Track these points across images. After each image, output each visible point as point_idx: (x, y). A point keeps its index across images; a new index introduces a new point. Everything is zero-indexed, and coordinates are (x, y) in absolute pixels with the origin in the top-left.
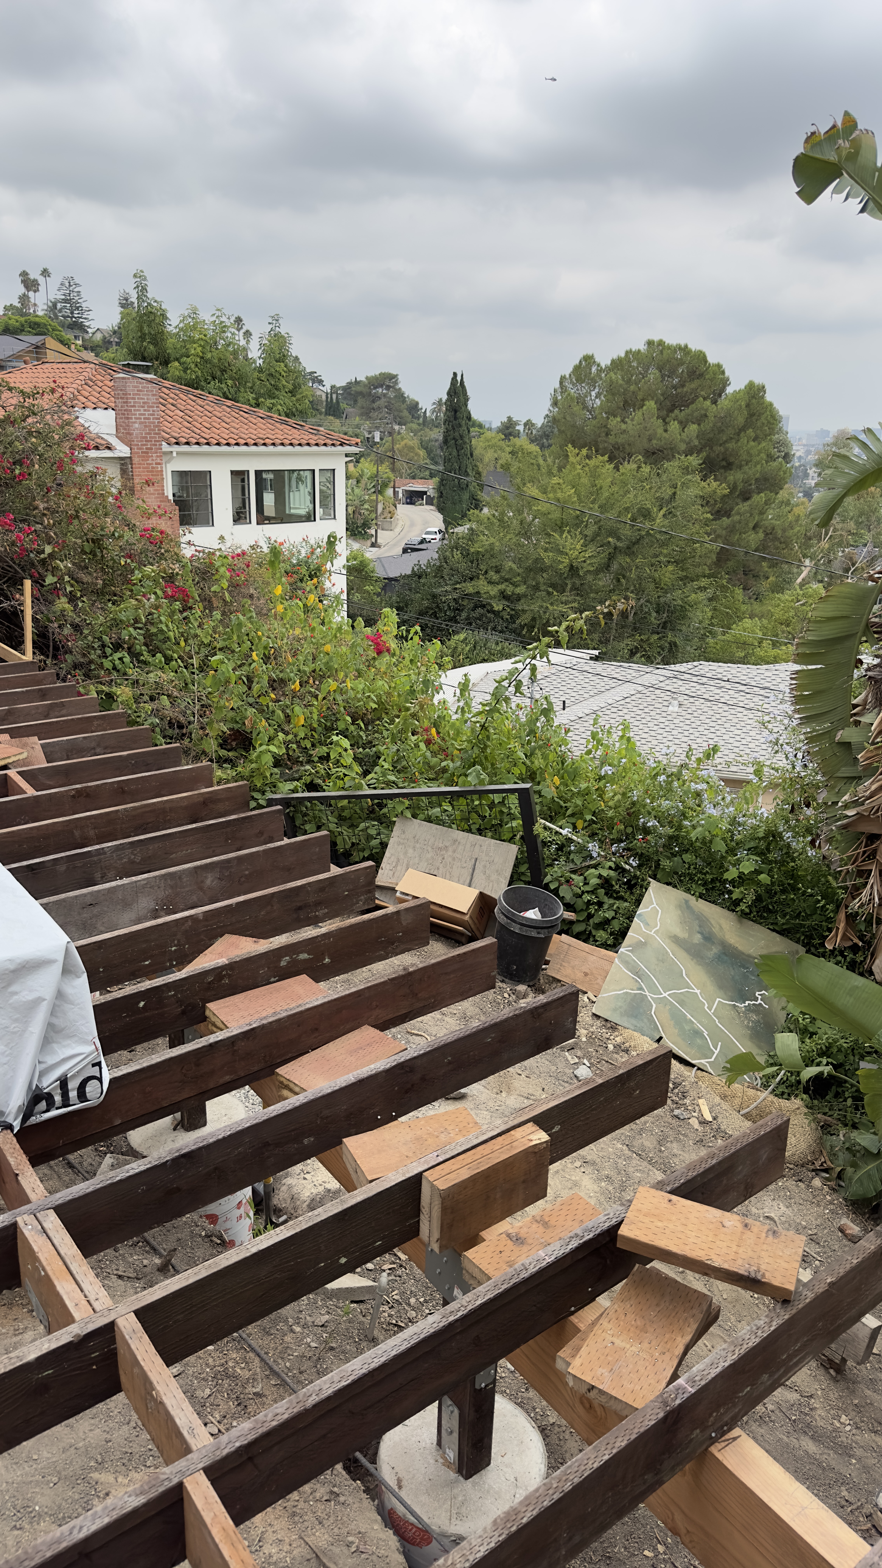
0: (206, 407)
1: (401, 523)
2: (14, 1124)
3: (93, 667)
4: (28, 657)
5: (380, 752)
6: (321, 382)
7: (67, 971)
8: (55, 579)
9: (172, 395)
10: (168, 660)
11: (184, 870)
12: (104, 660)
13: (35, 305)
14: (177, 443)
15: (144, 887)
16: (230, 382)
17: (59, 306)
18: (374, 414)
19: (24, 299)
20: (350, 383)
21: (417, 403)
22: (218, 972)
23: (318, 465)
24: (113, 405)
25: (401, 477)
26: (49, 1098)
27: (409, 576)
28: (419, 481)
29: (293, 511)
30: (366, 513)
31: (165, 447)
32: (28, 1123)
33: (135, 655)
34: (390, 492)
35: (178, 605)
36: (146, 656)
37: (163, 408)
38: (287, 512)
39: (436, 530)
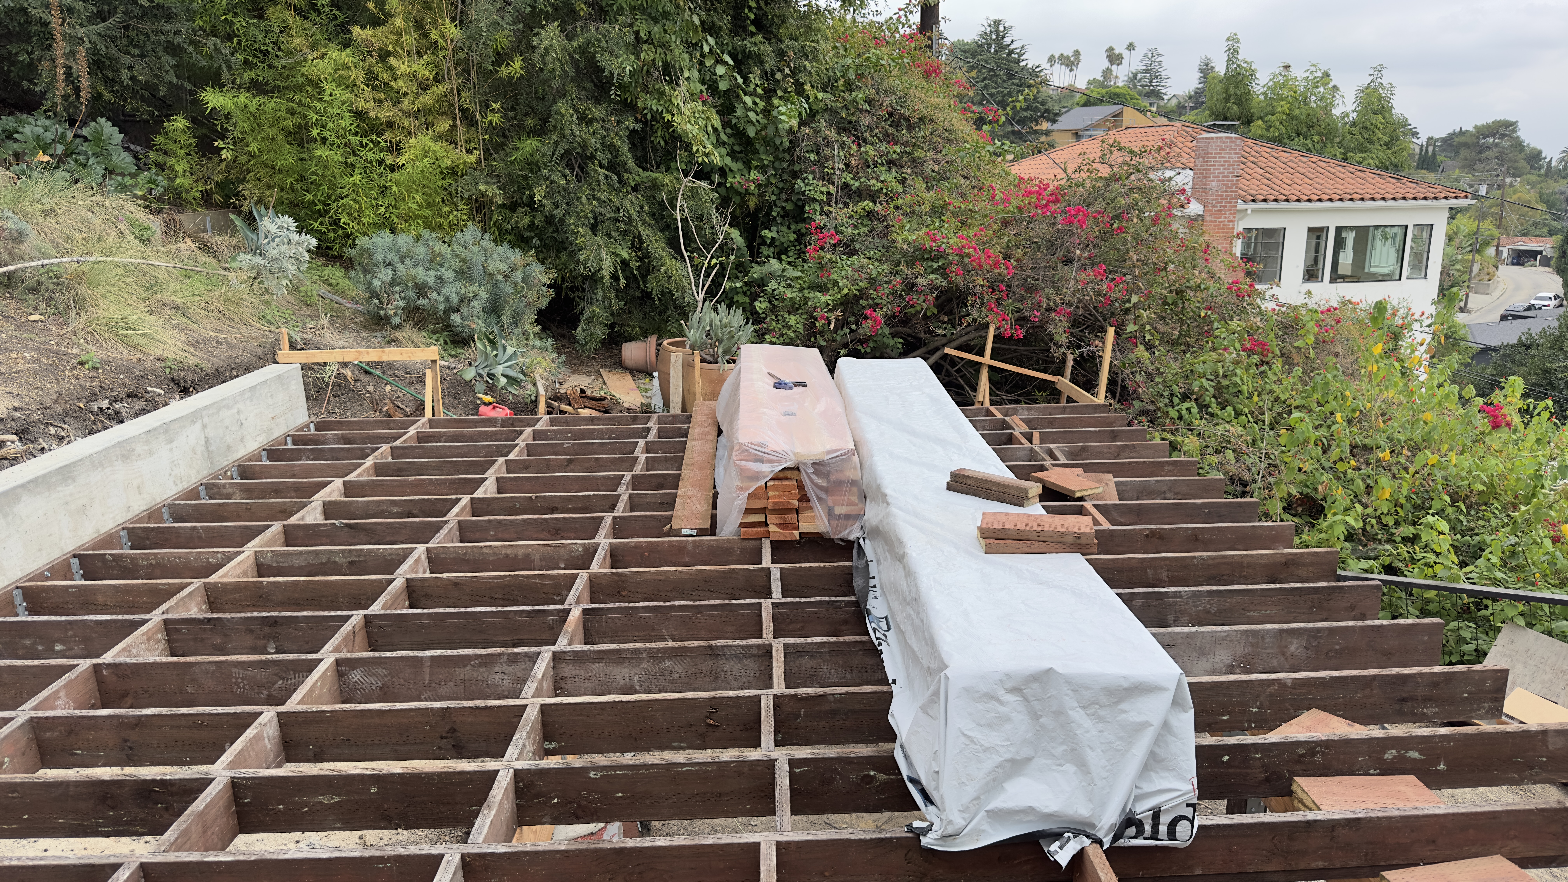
0: (1290, 164)
1: (1501, 286)
2: (1104, 840)
3: (1159, 415)
4: (1101, 399)
5: (1484, 542)
6: (1415, 134)
7: (1176, 703)
8: (1136, 328)
9: (1254, 153)
10: (1238, 414)
11: (1268, 630)
12: (1170, 409)
13: (1117, 77)
14: (1253, 201)
15: (1224, 639)
16: (1316, 138)
17: (1139, 76)
18: (1479, 166)
19: (1107, 73)
20: (1453, 134)
21: (1540, 152)
22: (1312, 747)
23: (1412, 220)
24: (1192, 165)
25: (1508, 235)
26: (1140, 825)
27: (1512, 346)
28: (1533, 239)
29: (1373, 270)
30: (1457, 274)
31: (1240, 205)
32: (1116, 845)
33: (1203, 407)
34: (1491, 251)
35: (1256, 359)
36: (1214, 408)
37: (1242, 166)
38: (1366, 270)
39: (1552, 295)
